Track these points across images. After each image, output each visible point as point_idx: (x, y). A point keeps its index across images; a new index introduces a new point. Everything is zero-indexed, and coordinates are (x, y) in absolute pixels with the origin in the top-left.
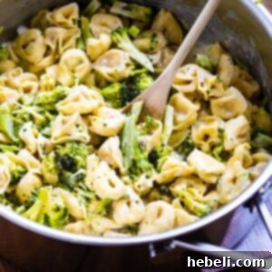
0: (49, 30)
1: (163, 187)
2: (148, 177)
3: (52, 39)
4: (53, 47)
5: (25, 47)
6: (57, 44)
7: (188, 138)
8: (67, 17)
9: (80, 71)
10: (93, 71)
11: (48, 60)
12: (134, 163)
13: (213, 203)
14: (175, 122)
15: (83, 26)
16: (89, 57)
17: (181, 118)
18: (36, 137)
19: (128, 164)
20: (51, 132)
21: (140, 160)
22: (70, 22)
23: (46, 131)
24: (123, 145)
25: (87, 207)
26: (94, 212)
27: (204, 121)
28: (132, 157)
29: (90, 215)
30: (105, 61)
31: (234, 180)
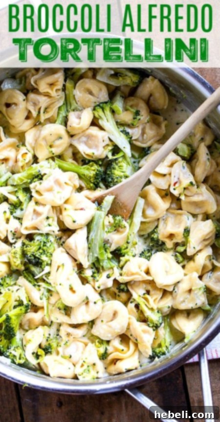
0: (32, 96)
1: (122, 287)
2: (108, 277)
3: (35, 104)
4: (34, 114)
5: (8, 105)
6: (39, 112)
7: (153, 232)
8: (52, 85)
9: (58, 146)
10: (71, 145)
11: (29, 123)
12: (98, 260)
13: (166, 310)
14: (144, 214)
15: (67, 92)
16: (68, 132)
17: (150, 213)
18: (8, 221)
19: (92, 260)
20: (23, 215)
21: (103, 260)
22: (53, 93)
23: (18, 213)
24: (90, 238)
25: (48, 299)
26: (54, 305)
27: (173, 213)
28: (96, 255)
29: (50, 307)
30: (84, 139)
31: (190, 291)
